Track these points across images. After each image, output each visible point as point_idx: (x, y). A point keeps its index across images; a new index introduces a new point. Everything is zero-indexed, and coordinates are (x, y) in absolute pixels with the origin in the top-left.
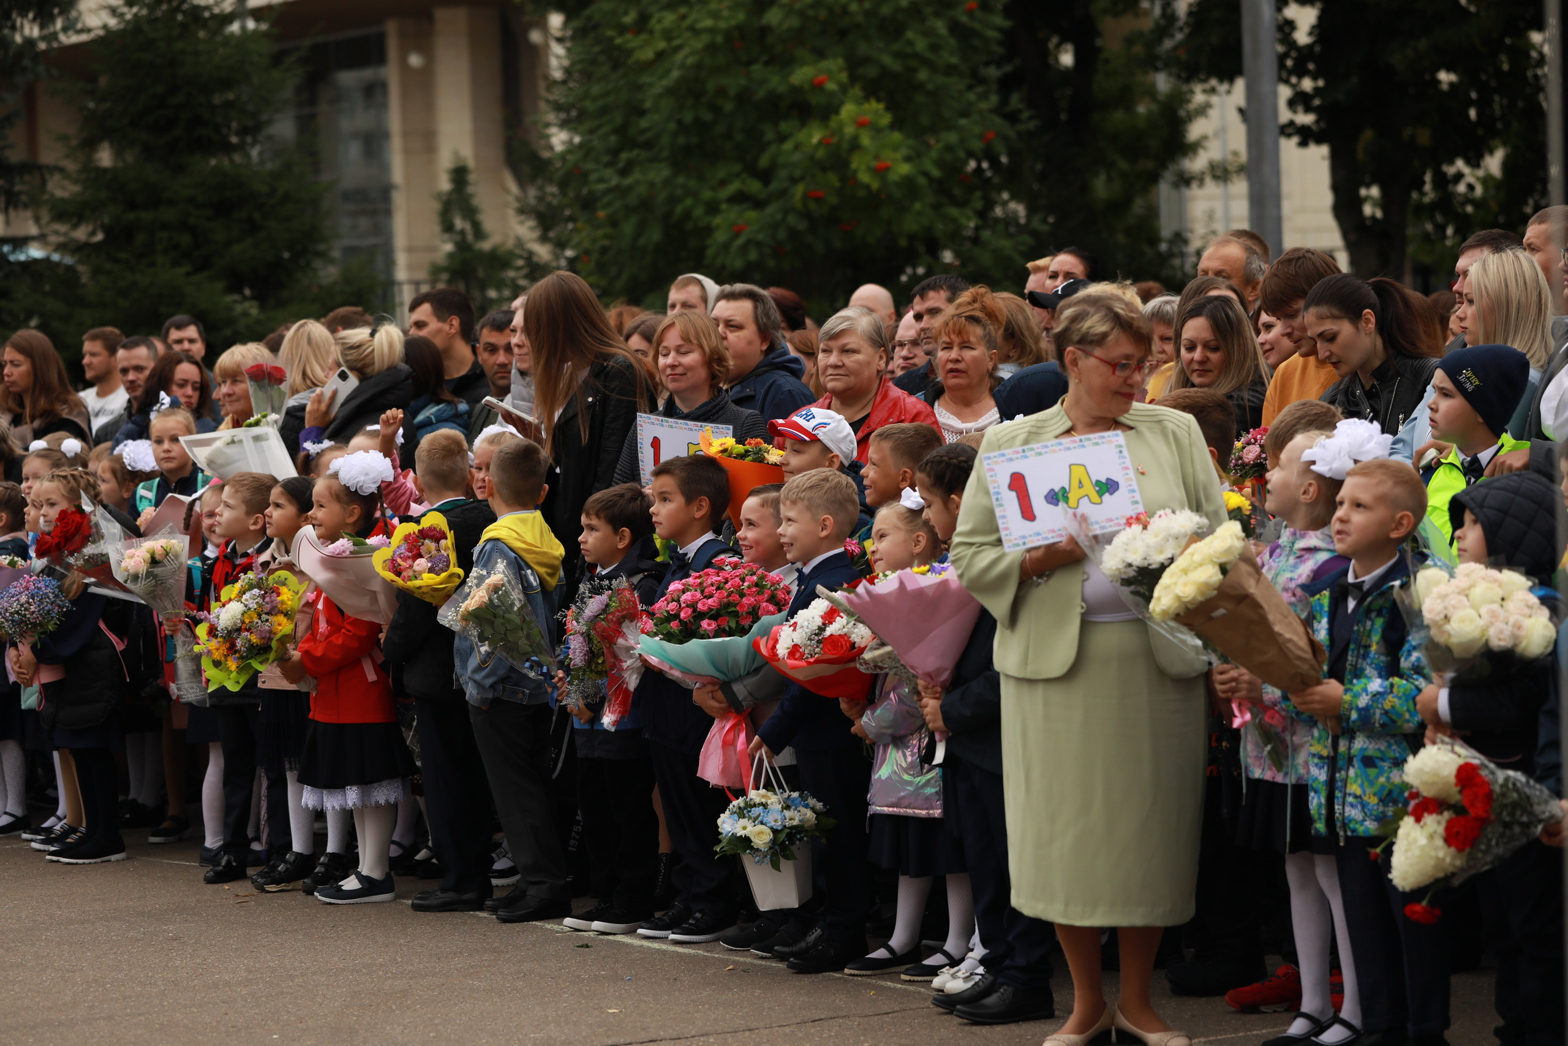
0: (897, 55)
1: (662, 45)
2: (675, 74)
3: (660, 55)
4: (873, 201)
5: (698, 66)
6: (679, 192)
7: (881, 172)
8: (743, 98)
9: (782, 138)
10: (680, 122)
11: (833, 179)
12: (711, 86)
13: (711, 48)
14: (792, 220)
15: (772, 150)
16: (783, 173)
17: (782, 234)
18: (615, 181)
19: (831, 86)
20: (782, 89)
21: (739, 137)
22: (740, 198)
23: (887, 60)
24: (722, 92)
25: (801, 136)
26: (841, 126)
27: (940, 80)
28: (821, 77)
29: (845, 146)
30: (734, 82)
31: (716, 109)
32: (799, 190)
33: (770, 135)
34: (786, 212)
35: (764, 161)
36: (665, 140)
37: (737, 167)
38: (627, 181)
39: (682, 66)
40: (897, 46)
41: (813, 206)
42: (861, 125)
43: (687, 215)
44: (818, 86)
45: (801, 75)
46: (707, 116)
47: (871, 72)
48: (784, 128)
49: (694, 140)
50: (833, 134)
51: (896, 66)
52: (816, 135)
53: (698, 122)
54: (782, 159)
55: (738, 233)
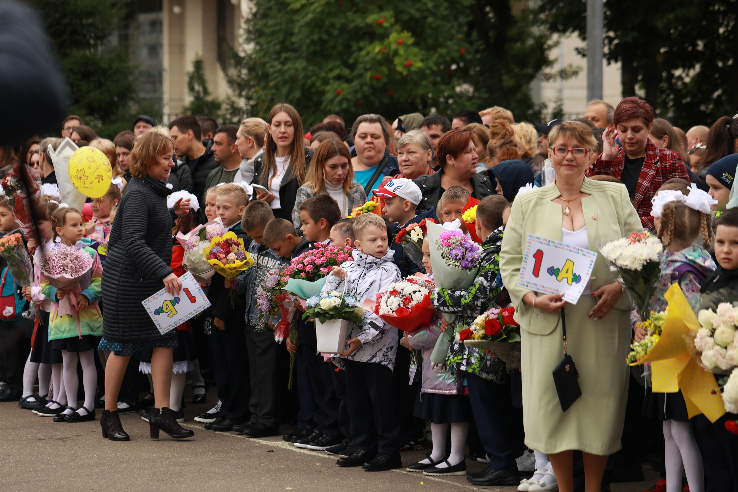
0: (418, 10)
2: (310, 16)
3: (303, 6)
4: (404, 81)
5: (322, 12)
6: (310, 73)
7: (408, 66)
8: (343, 29)
9: (360, 49)
10: (312, 40)
11: (385, 69)
12: (327, 22)
13: (328, 3)
14: (365, 89)
15: (355, 55)
16: (361, 66)
17: (359, 96)
18: (279, 67)
19: (386, 25)
20: (362, 25)
21: (340, 48)
22: (339, 78)
23: (413, 11)
24: (333, 25)
25: (370, 48)
26: (390, 44)
27: (439, 22)
28: (381, 20)
29: (391, 54)
30: (339, 21)
31: (330, 34)
32: (368, 75)
33: (355, 47)
34: (362, 86)
35: (351, 61)
36: (304, 48)
37: (338, 63)
38: (286, 67)
39: (314, 12)
40: (418, 5)
41: (375, 82)
42: (400, 43)
43: (313, 85)
44: (380, 24)
45: (371, 18)
46: (325, 37)
47: (405, 17)
48: (361, 44)
49: (318, 49)
50: (386, 48)
51: (417, 15)
52: (377, 48)
53: (320, 39)
54: (360, 59)
55: (338, 95)
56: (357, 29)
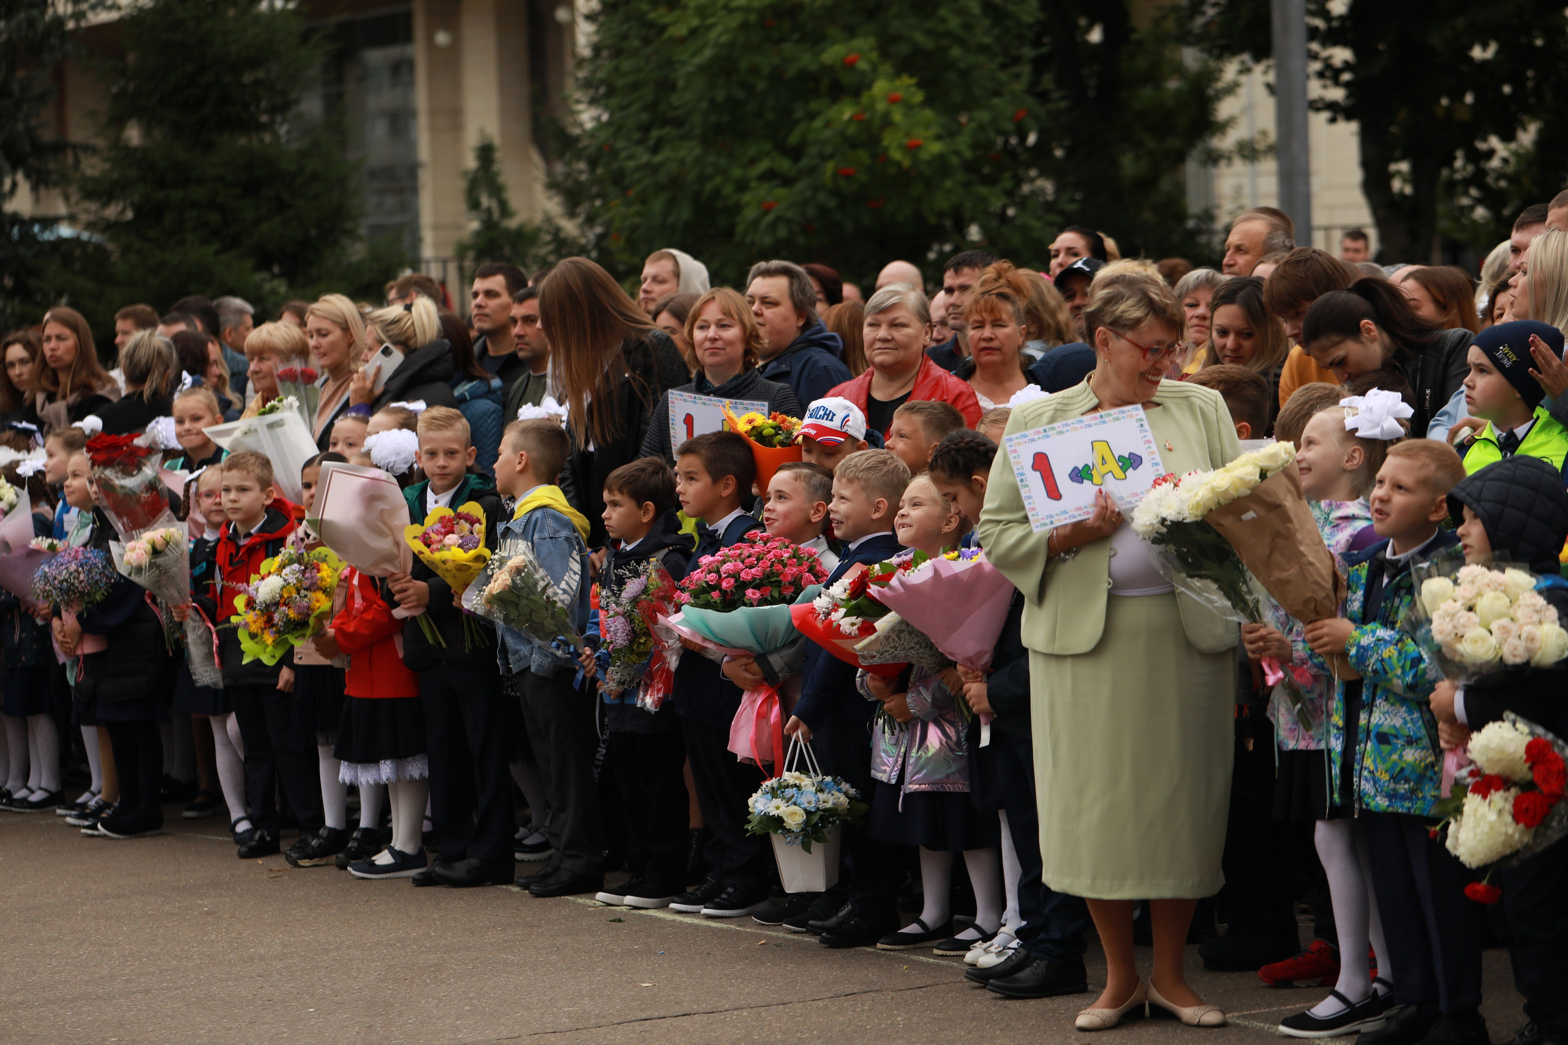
0: (928, 33)
2: (708, 52)
4: (904, 179)
5: (731, 45)
6: (709, 170)
7: (912, 149)
8: (775, 76)
9: (812, 116)
10: (712, 101)
11: (863, 156)
12: (743, 64)
13: (744, 26)
14: (822, 197)
15: (801, 128)
16: (813, 151)
17: (811, 212)
18: (645, 158)
19: (862, 65)
20: (813, 67)
21: (770, 116)
22: (769, 176)
23: (919, 37)
24: (754, 70)
25: (832, 112)
26: (871, 106)
28: (852, 56)
29: (877, 122)
30: (766, 61)
31: (749, 89)
32: (829, 167)
33: (799, 113)
34: (815, 189)
35: (793, 141)
36: (697, 118)
37: (768, 146)
38: (658, 158)
39: (715, 44)
40: (929, 24)
41: (843, 183)
42: (893, 101)
43: (717, 193)
44: (850, 66)
45: (833, 54)
46: (739, 94)
48: (813, 105)
49: (725, 119)
50: (865, 110)
51: (928, 43)
52: (847, 112)
53: (729, 99)
54: (811, 137)
55: (767, 211)
56: (803, 76)
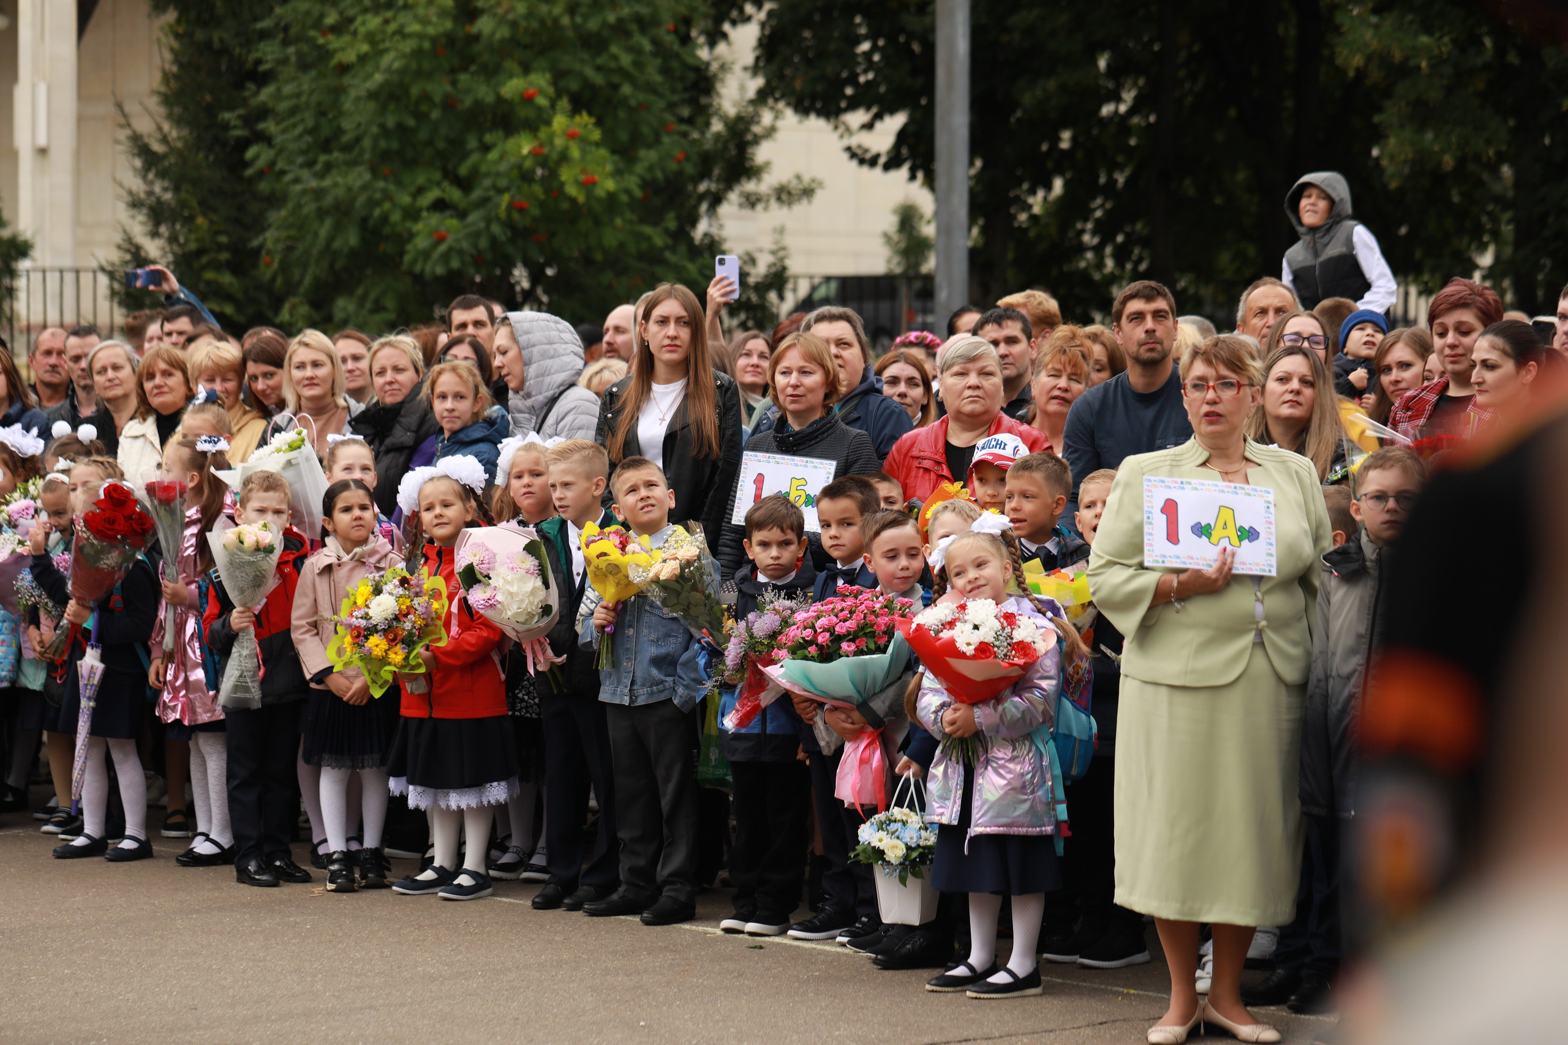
0: (599, 69)
1: (365, 48)
2: (378, 78)
3: (363, 59)
4: (575, 212)
5: (403, 71)
6: (378, 196)
7: (588, 185)
8: (449, 104)
9: (486, 148)
10: (382, 126)
11: (538, 192)
12: (415, 91)
13: (418, 53)
14: (496, 229)
15: (474, 158)
16: (487, 182)
17: (483, 243)
18: (314, 183)
19: (541, 101)
20: (490, 99)
21: (441, 145)
22: (440, 205)
23: (590, 72)
24: (426, 97)
25: (511, 143)
26: (551, 137)
27: (642, 97)
28: (531, 91)
29: (555, 156)
30: (439, 88)
31: (421, 117)
32: (505, 199)
33: (472, 143)
34: (488, 221)
35: (463, 170)
36: (367, 143)
37: (437, 175)
39: (388, 70)
40: (601, 60)
41: (516, 216)
42: (571, 136)
43: (385, 219)
44: (527, 99)
45: (513, 87)
46: (411, 122)
47: (574, 85)
48: (488, 138)
49: (395, 145)
50: (541, 145)
51: (598, 79)
52: (525, 146)
53: (401, 127)
54: (483, 169)
55: (441, 239)
56: (479, 106)
